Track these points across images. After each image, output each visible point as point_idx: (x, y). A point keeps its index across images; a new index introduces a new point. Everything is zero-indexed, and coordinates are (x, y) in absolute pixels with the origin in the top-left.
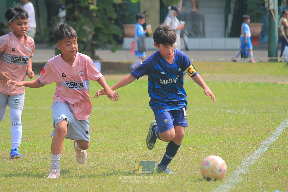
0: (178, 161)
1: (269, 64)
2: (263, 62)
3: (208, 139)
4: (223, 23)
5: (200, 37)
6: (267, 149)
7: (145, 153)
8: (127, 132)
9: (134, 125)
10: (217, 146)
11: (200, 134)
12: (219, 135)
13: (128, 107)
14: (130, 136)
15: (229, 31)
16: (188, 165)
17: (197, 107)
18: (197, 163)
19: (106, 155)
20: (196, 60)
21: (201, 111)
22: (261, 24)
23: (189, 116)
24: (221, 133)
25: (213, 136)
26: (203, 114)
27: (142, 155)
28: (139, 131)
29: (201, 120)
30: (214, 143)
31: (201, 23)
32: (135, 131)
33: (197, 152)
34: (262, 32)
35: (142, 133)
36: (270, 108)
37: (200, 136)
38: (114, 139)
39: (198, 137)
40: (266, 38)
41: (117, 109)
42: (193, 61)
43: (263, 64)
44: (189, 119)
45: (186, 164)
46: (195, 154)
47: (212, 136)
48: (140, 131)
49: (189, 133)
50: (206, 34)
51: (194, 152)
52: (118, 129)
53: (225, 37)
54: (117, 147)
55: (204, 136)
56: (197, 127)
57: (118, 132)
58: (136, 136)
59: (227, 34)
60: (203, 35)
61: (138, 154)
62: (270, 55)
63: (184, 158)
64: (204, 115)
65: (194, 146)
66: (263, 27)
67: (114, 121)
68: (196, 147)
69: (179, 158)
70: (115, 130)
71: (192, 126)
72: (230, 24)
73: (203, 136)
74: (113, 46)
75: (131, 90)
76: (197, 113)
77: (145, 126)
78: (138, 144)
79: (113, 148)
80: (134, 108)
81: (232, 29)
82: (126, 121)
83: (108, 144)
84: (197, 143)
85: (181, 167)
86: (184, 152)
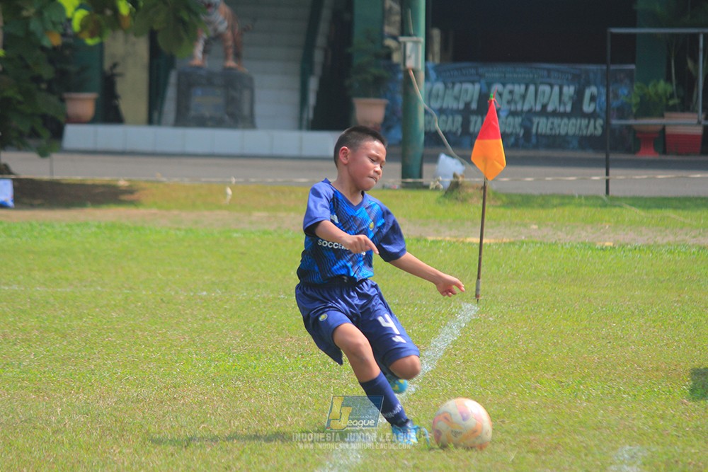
0: (213, 414)
1: (403, 192)
2: (389, 188)
3: (277, 364)
4: (295, 97)
5: (245, 127)
6: (413, 390)
7: (135, 395)
8: (86, 344)
9: (103, 329)
10: (299, 381)
11: (258, 353)
12: (302, 354)
13: (85, 286)
14: (95, 354)
15: (310, 114)
16: (237, 423)
17: (247, 290)
18: (258, 418)
19: (43, 396)
20: (241, 180)
21: (255, 298)
22: (385, 101)
23: (230, 310)
24: (307, 350)
25: (289, 357)
26: (262, 306)
27: (128, 399)
28: (115, 342)
29: (259, 320)
30: (291, 373)
31: (246, 94)
32: (105, 342)
33: (254, 394)
34: (386, 119)
35: (122, 346)
36: (413, 295)
37: (258, 356)
38: (57, 361)
39: (253, 358)
40: (396, 134)
41: (59, 290)
42: (236, 182)
43: (389, 192)
44: (231, 318)
45: (232, 421)
46: (250, 398)
47: (286, 358)
48: (118, 342)
49: (233, 349)
50: (258, 121)
51: (249, 394)
52: (64, 336)
53: (300, 128)
54: (66, 380)
55: (267, 357)
56: (250, 335)
57: (65, 343)
58: (108, 355)
59: (305, 123)
60: (248, 122)
61: (118, 396)
62: (406, 173)
63: (225, 406)
64: (265, 307)
65: (246, 379)
66: (387, 108)
67: (54, 317)
68: (252, 382)
69: (214, 405)
70: (59, 338)
71: (237, 334)
72: (312, 99)
73: (265, 357)
74: (43, 142)
75: (88, 246)
76: (248, 302)
77: (129, 331)
78: (115, 374)
79: (58, 382)
80: (99, 288)
81: (316, 109)
82: (81, 318)
83: (44, 373)
84: (252, 374)
85: (221, 428)
86: (224, 392)
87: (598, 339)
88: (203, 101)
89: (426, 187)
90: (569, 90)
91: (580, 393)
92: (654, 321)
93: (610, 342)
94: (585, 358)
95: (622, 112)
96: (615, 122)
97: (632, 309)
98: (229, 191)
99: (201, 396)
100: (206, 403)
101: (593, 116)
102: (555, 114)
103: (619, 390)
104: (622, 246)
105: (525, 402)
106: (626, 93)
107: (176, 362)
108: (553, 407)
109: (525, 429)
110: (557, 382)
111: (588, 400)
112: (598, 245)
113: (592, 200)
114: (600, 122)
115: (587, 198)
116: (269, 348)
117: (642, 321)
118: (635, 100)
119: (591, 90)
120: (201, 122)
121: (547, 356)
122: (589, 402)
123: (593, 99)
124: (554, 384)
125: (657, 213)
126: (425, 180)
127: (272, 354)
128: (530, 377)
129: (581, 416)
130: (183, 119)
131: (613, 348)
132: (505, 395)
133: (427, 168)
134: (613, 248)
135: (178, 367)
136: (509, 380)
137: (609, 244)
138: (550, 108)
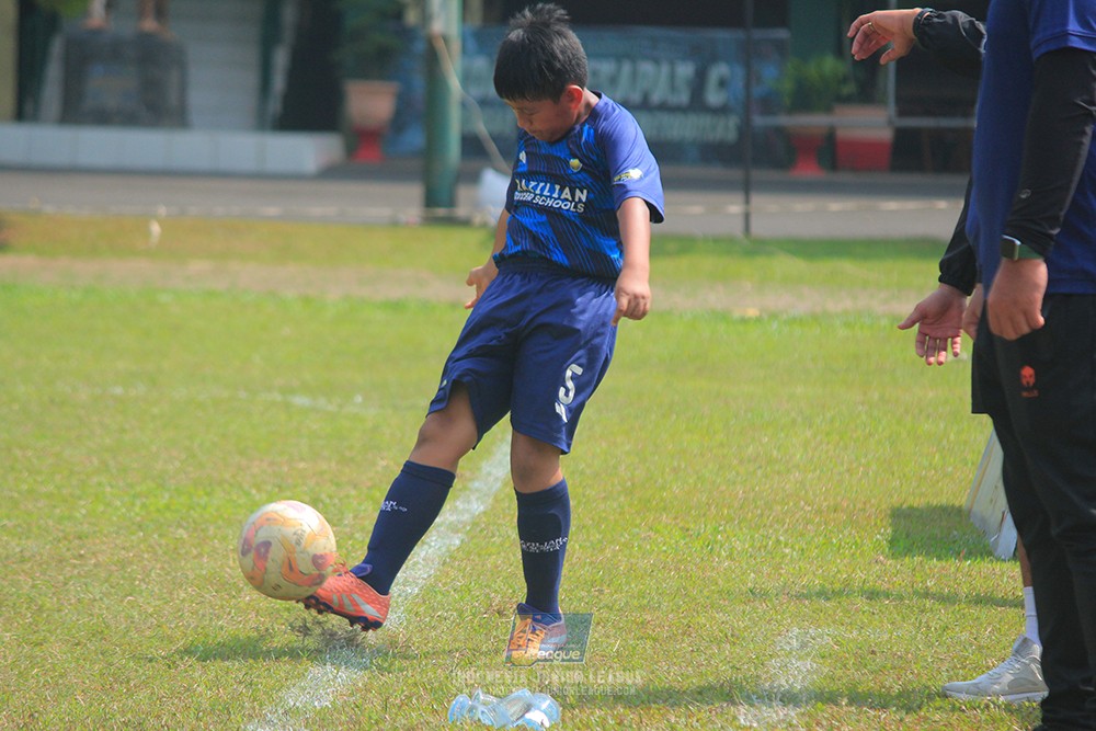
2: (404, 226)
4: (251, 79)
5: (174, 127)
6: (458, 542)
12: (280, 487)
15: (275, 106)
16: (183, 595)
18: (215, 587)
20: (175, 210)
22: (395, 86)
31: (175, 73)
33: (207, 549)
34: (397, 113)
40: (415, 138)
43: (405, 233)
45: (175, 592)
50: (193, 116)
51: (199, 550)
53: (261, 127)
59: (268, 119)
60: (177, 117)
62: (431, 200)
63: (162, 568)
65: (193, 525)
66: (399, 97)
68: (202, 530)
69: (145, 567)
72: (279, 83)
81: (286, 99)
84: (202, 516)
85: (158, 603)
86: (160, 545)
87: (741, 462)
88: (106, 85)
89: (465, 223)
90: (685, 70)
91: (717, 547)
92: (828, 434)
93: (760, 467)
94: (722, 492)
95: (769, 105)
96: (759, 121)
97: (793, 414)
98: (155, 228)
99: (123, 552)
100: (131, 563)
101: (722, 110)
102: (664, 107)
103: (778, 541)
104: (774, 316)
105: (633, 560)
106: (774, 76)
107: (80, 498)
108: (678, 569)
109: (635, 602)
110: (682, 529)
111: (730, 556)
112: (736, 315)
113: (722, 244)
114: (733, 122)
115: (717, 240)
116: (227, 476)
117: (809, 434)
118: (788, 86)
119: (719, 71)
120: (102, 118)
121: (663, 488)
122: (733, 560)
123: (722, 83)
124: (677, 534)
125: (826, 266)
126: (461, 211)
127: (231, 485)
128: (638, 522)
129: (720, 582)
130: (73, 113)
131: (766, 476)
132: (602, 550)
133: (463, 193)
134: (759, 320)
135: (83, 506)
136: (607, 526)
137: (752, 312)
138: (656, 98)
